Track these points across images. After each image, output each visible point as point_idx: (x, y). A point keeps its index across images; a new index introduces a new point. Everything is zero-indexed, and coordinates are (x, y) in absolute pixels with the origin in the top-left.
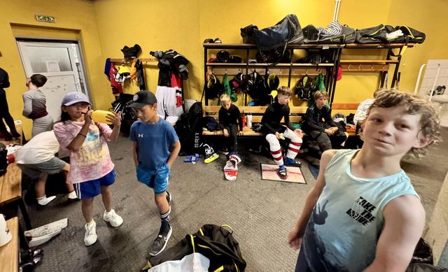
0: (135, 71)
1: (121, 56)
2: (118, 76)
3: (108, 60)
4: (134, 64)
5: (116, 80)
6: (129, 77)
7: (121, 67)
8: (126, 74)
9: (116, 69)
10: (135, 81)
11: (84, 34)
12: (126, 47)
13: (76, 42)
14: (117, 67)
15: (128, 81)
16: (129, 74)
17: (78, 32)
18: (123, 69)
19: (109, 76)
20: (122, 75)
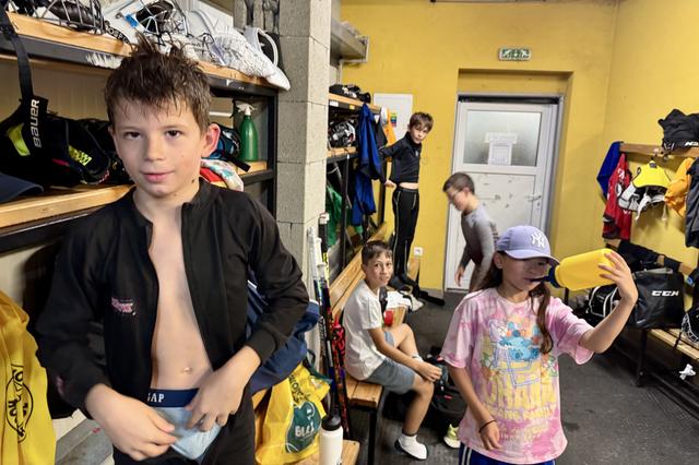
0: (684, 185)
1: (654, 137)
2: (630, 192)
3: (615, 147)
4: (687, 163)
5: (622, 204)
6: (659, 198)
7: (646, 168)
8: (653, 191)
9: (628, 173)
10: (675, 216)
11: (578, 82)
12: (676, 113)
13: (555, 101)
14: (633, 166)
15: (655, 210)
16: (663, 190)
17: (565, 76)
18: (647, 175)
19: (605, 189)
20: (641, 191)
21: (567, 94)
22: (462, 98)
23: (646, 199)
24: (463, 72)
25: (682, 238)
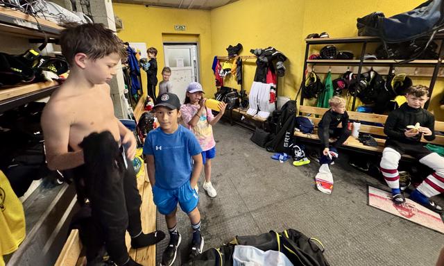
0: (235, 67)
1: (226, 54)
2: (222, 71)
3: (216, 57)
4: (235, 61)
5: (220, 75)
6: (229, 72)
7: (225, 63)
8: (228, 70)
9: (220, 65)
10: (234, 76)
11: (202, 37)
12: (230, 46)
13: (195, 44)
14: (221, 63)
15: (229, 75)
16: (230, 69)
17: (197, 36)
18: (226, 66)
19: (215, 71)
20: (224, 70)
21: (199, 41)
22: (165, 44)
23: (226, 73)
24: (164, 34)
25: (237, 83)
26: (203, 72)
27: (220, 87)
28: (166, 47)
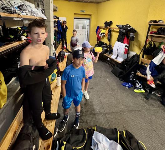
0: (107, 33)
1: (103, 25)
3: (98, 26)
4: (108, 29)
5: (99, 35)
6: (104, 34)
7: (102, 30)
8: (103, 33)
10: (106, 37)
11: (92, 16)
13: (89, 19)
14: (101, 30)
15: (104, 36)
16: (105, 33)
17: (90, 15)
19: (97, 33)
21: (91, 18)
23: (103, 35)
25: (107, 40)
26: (91, 33)
27: (99, 41)
28: (75, 19)
